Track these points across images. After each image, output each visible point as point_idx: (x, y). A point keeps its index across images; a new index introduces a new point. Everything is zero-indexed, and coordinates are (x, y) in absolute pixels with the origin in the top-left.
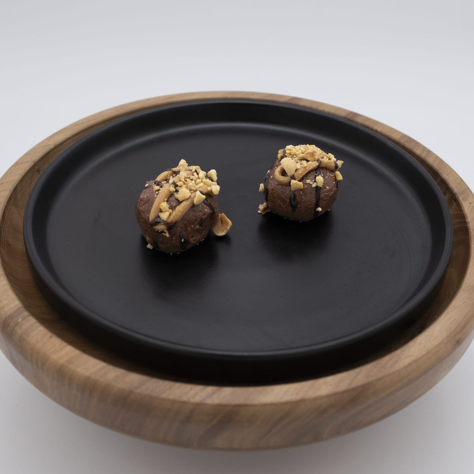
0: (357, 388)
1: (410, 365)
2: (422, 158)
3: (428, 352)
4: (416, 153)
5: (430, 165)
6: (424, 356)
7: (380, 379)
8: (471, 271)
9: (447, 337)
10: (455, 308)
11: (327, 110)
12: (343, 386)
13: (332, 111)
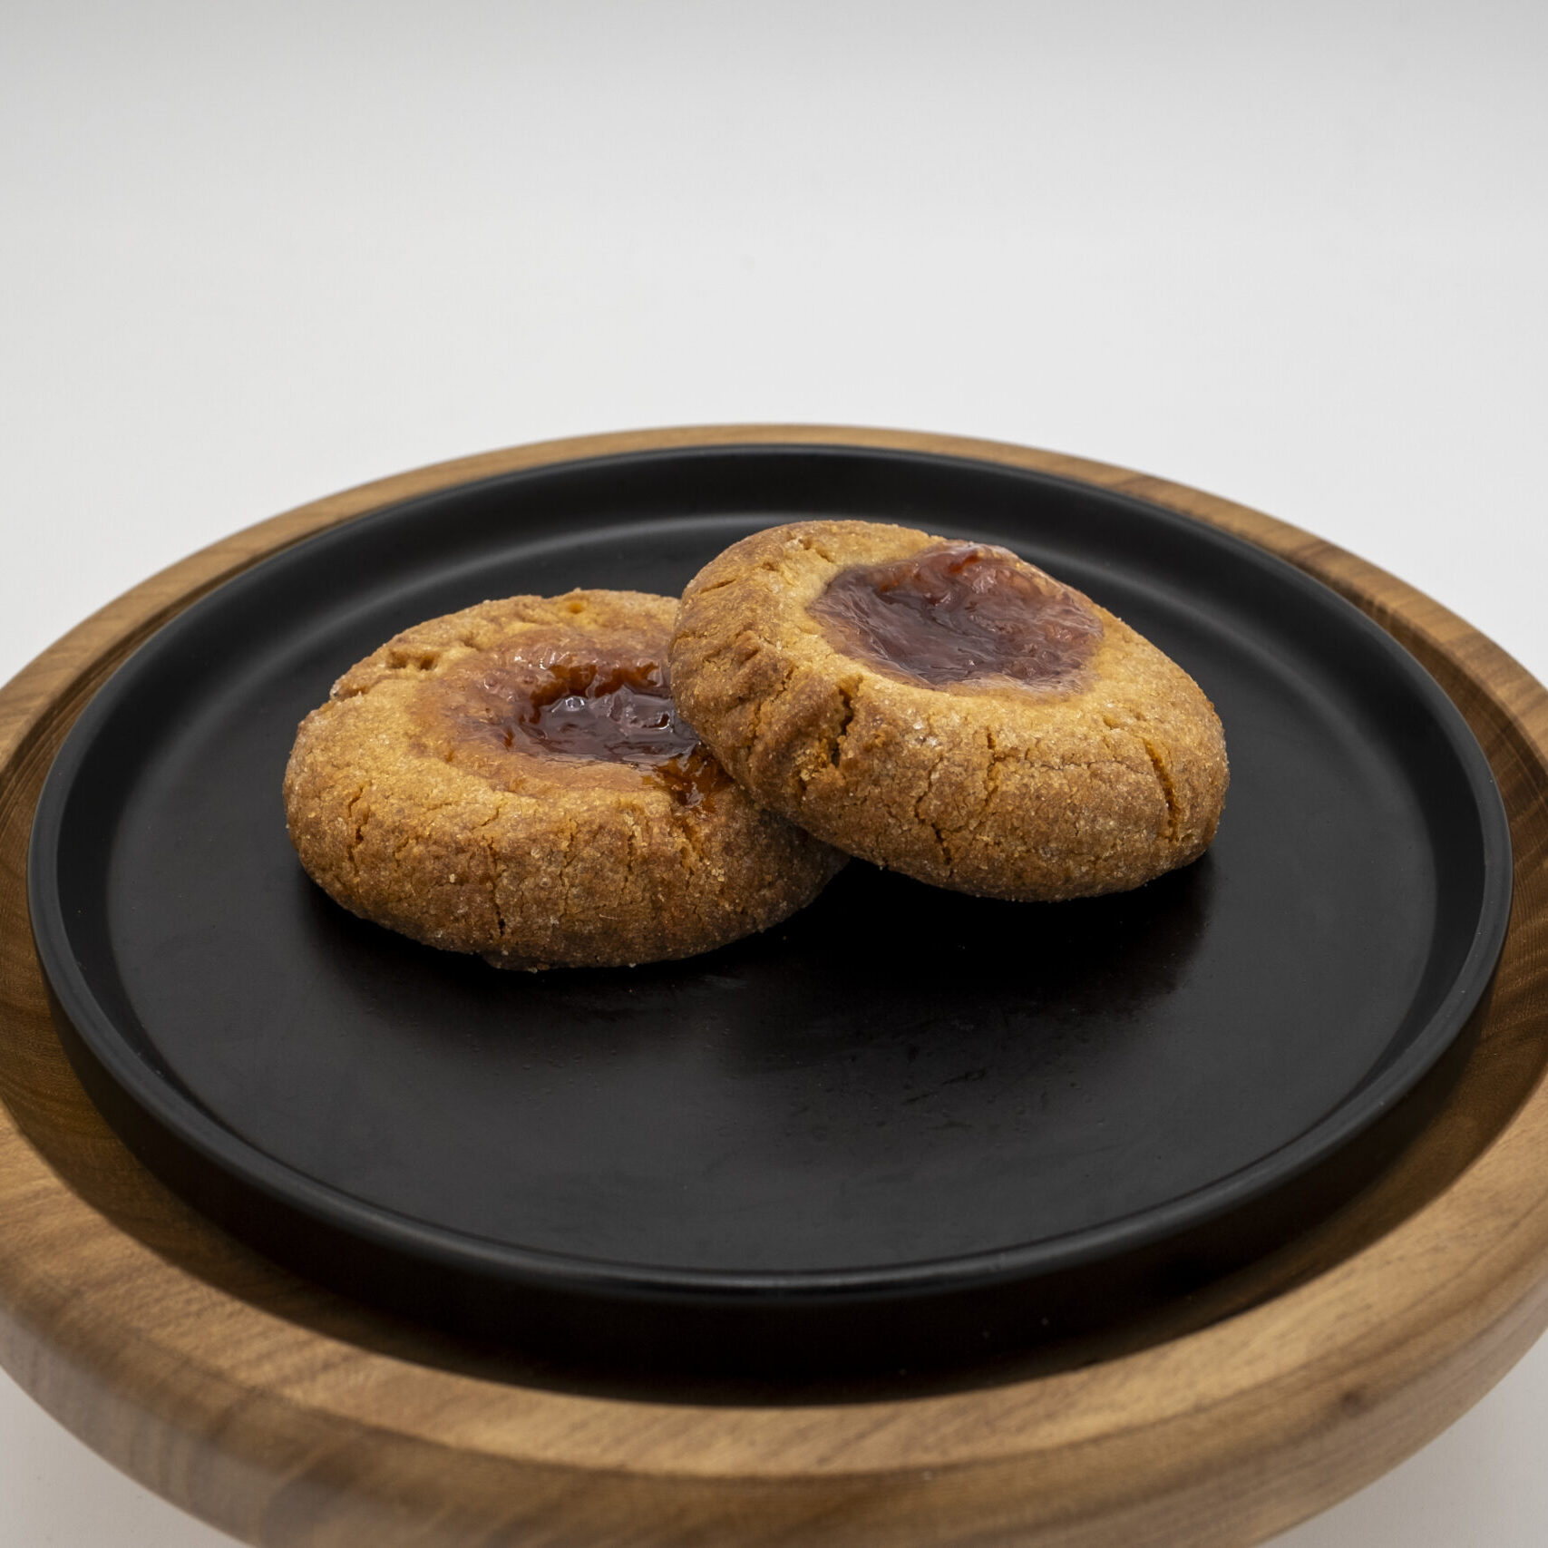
0: (848, 1478)
1: (1097, 1440)
2: (1508, 715)
3: (1199, 1409)
4: (1493, 698)
5: (1529, 743)
6: (1175, 1417)
7: (950, 1468)
8: (1517, 1136)
9: (1305, 1366)
10: (1388, 1263)
11: (1236, 524)
12: (797, 1460)
13: (1253, 530)
